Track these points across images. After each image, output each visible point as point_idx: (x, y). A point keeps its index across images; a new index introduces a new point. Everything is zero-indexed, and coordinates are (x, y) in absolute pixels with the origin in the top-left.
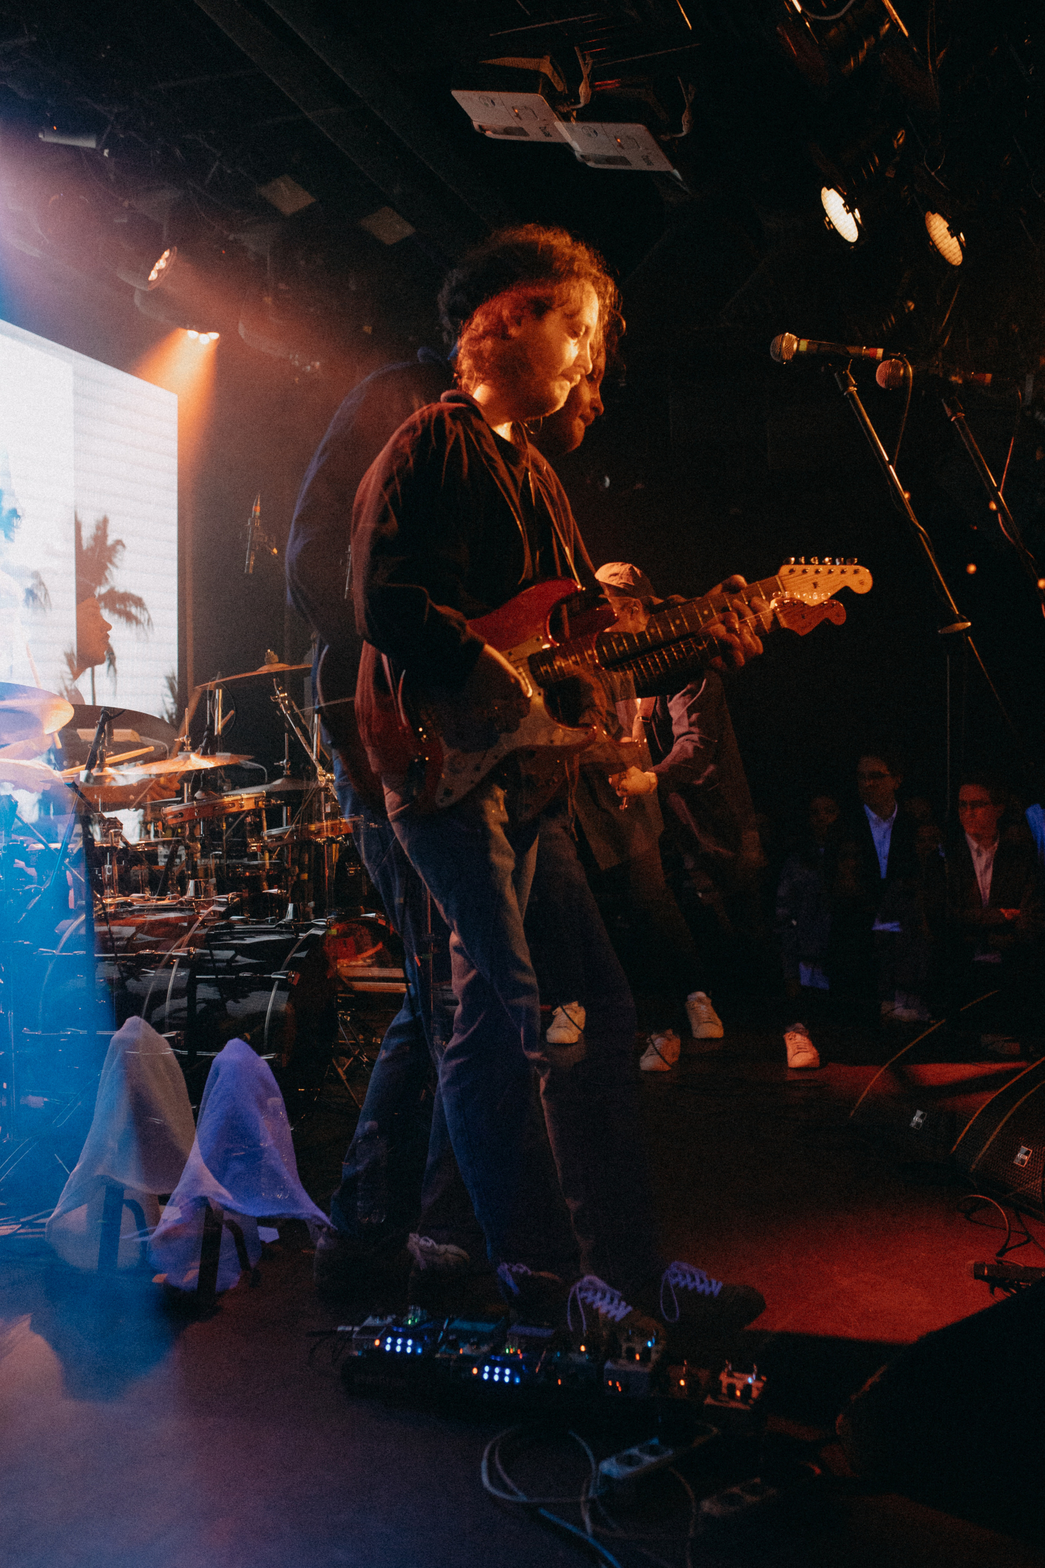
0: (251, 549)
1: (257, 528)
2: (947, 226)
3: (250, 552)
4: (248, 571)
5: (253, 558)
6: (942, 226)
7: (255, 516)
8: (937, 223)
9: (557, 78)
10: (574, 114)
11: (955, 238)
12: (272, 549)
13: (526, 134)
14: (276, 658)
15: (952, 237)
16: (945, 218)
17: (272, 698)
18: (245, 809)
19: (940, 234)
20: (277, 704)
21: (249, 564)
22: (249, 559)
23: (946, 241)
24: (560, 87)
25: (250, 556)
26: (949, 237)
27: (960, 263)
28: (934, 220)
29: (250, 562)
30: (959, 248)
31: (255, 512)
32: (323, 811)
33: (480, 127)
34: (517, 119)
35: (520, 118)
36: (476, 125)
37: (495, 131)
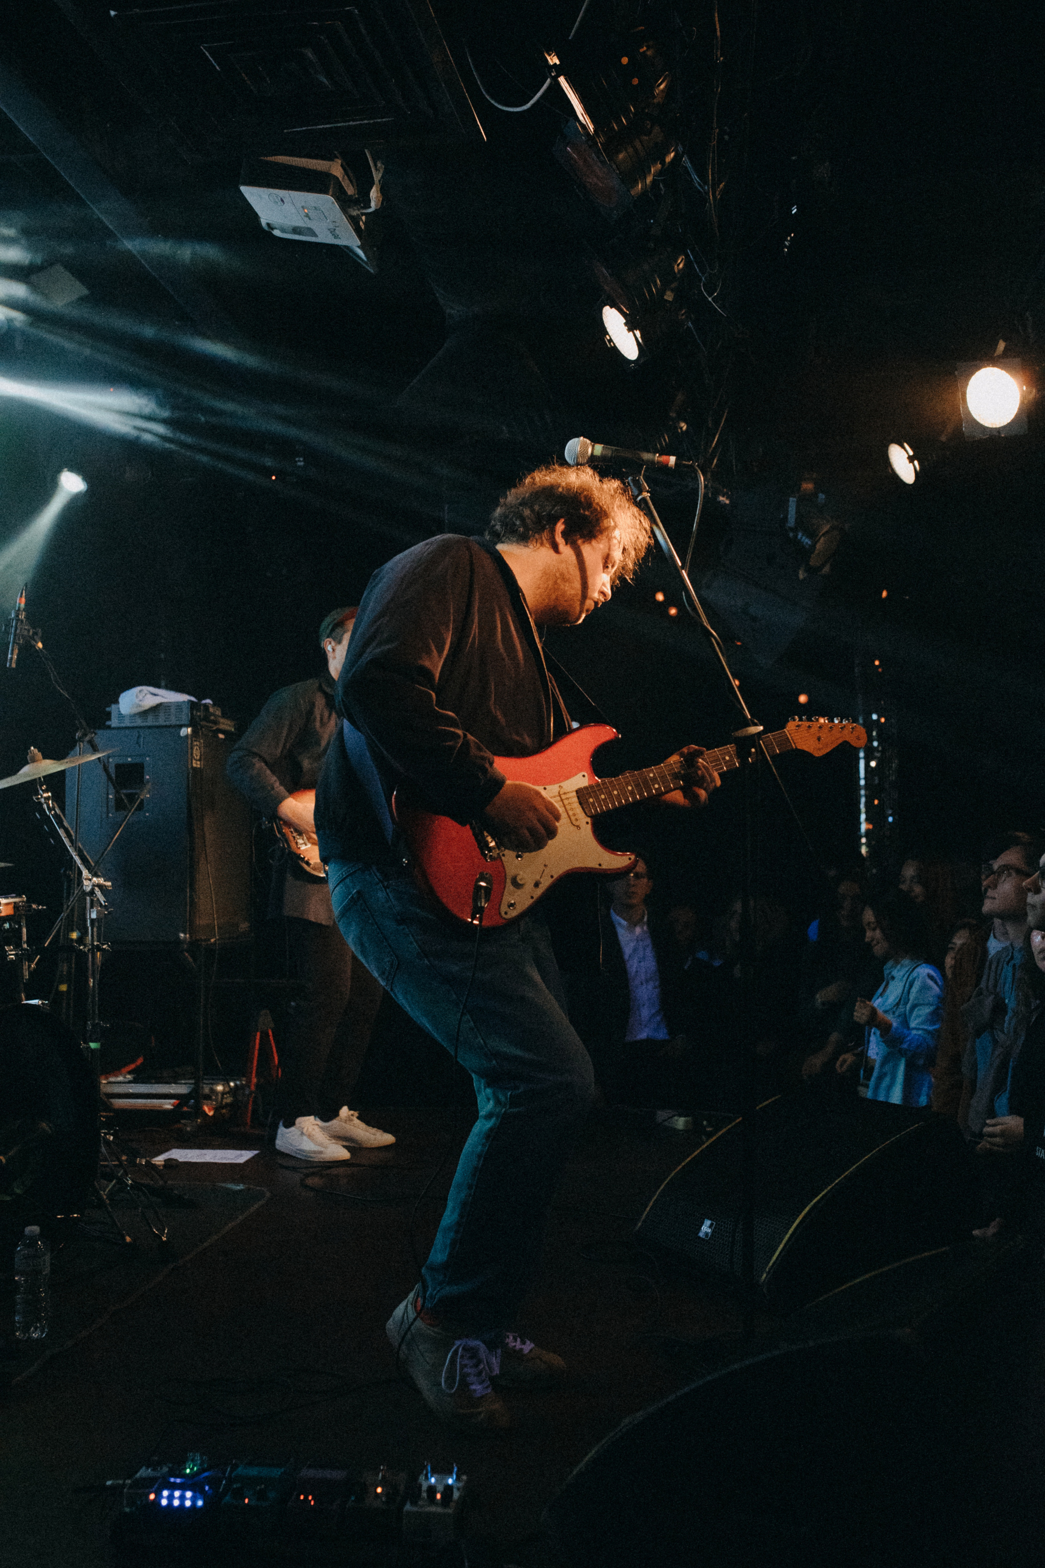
0: (14, 642)
1: (22, 621)
3: (13, 646)
4: (10, 665)
5: (16, 651)
7: (19, 608)
9: (347, 181)
10: (364, 218)
12: (37, 643)
13: (314, 234)
14: (39, 755)
17: (34, 798)
18: (2, 914)
20: (40, 804)
21: (11, 659)
22: (12, 654)
24: (350, 190)
25: (12, 650)
29: (13, 656)
31: (20, 604)
32: (88, 917)
33: (268, 224)
34: (306, 219)
35: (310, 219)
36: (264, 222)
37: (283, 230)
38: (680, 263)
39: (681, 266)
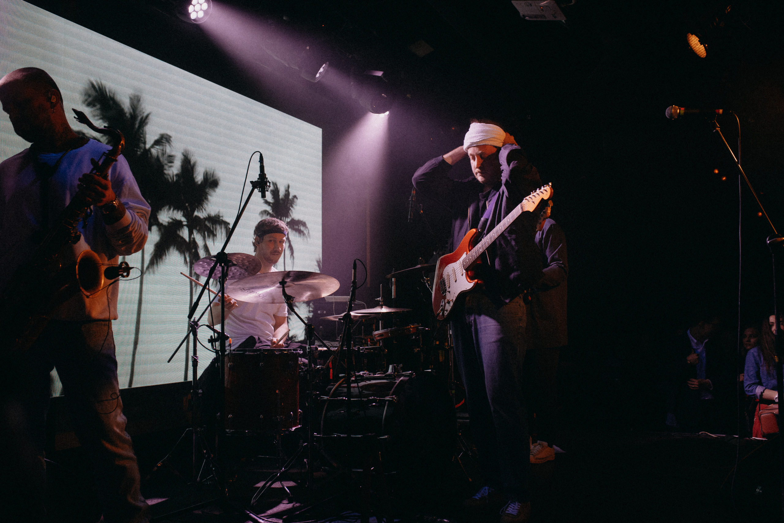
0: (411, 211)
1: (414, 201)
2: (699, 40)
3: (411, 213)
4: (410, 221)
6: (695, 40)
8: (693, 39)
10: (568, 8)
11: (702, 45)
12: (421, 211)
13: (544, 17)
14: (424, 261)
15: (701, 45)
16: (697, 36)
17: (422, 280)
18: (412, 332)
19: (694, 43)
20: (425, 283)
23: (697, 47)
26: (700, 44)
27: (705, 56)
28: (692, 37)
29: (411, 217)
30: (704, 49)
31: (413, 194)
32: (449, 333)
33: (523, 15)
34: (541, 12)
35: (543, 11)
36: (521, 14)
37: (530, 17)
38: (729, 9)
39: (729, 10)
